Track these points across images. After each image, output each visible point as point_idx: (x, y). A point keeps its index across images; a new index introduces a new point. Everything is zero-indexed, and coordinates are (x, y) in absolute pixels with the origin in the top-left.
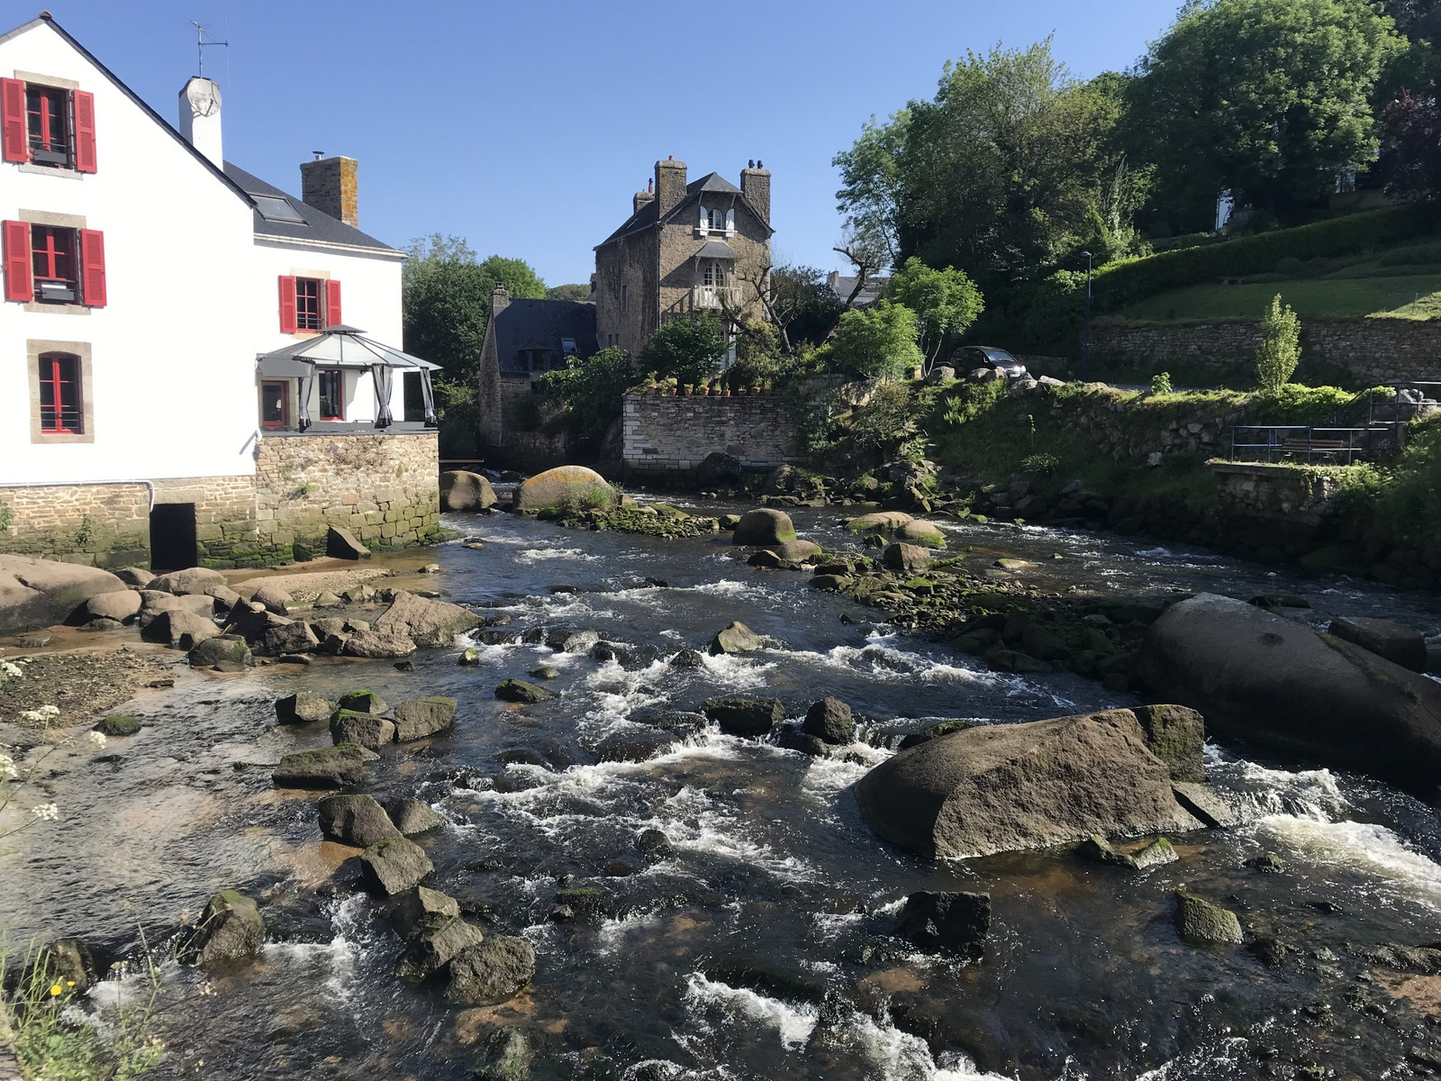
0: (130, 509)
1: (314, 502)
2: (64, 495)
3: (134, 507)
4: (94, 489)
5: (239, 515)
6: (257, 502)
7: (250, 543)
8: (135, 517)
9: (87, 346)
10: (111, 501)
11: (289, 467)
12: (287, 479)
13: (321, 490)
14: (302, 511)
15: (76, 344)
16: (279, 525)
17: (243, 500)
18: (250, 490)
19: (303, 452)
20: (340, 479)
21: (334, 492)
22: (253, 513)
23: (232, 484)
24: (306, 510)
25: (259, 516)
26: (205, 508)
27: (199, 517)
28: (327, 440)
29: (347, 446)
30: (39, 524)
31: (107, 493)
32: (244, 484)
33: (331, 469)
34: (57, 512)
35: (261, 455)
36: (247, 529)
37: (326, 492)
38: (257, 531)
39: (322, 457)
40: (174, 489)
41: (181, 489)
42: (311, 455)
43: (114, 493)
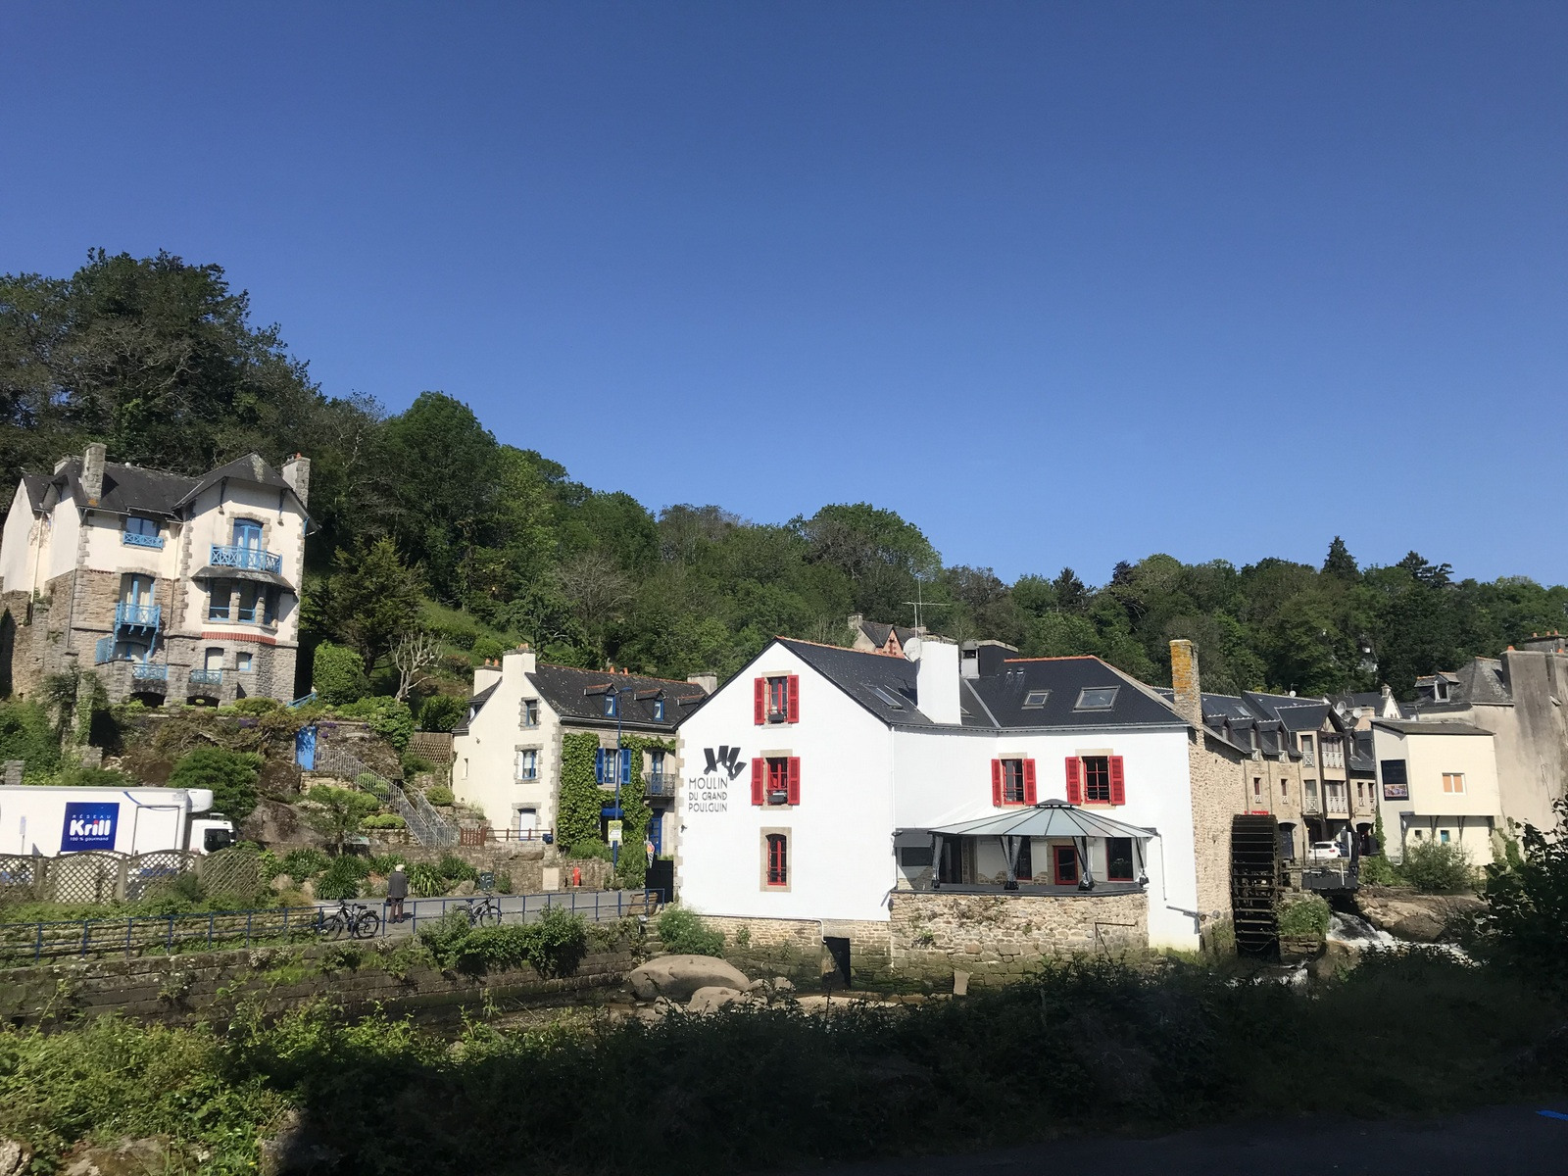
0: (810, 939)
1: (940, 948)
2: (776, 925)
3: (813, 938)
4: (792, 923)
5: (878, 951)
6: (892, 942)
7: (886, 973)
8: (813, 945)
9: (790, 830)
10: (800, 932)
11: (919, 918)
12: (915, 927)
13: (946, 938)
14: (929, 953)
15: (784, 829)
16: (910, 963)
17: (881, 940)
18: (887, 934)
19: (930, 906)
20: (963, 932)
21: (958, 941)
22: (889, 951)
23: (874, 927)
24: (933, 954)
25: (893, 954)
26: (856, 943)
27: (852, 949)
28: (951, 898)
29: (969, 903)
30: (763, 942)
31: (798, 925)
32: (883, 928)
33: (955, 923)
34: (772, 936)
35: (894, 907)
36: (885, 962)
37: (952, 941)
38: (892, 965)
39: (946, 910)
40: (836, 927)
41: (841, 927)
42: (937, 910)
43: (802, 925)
